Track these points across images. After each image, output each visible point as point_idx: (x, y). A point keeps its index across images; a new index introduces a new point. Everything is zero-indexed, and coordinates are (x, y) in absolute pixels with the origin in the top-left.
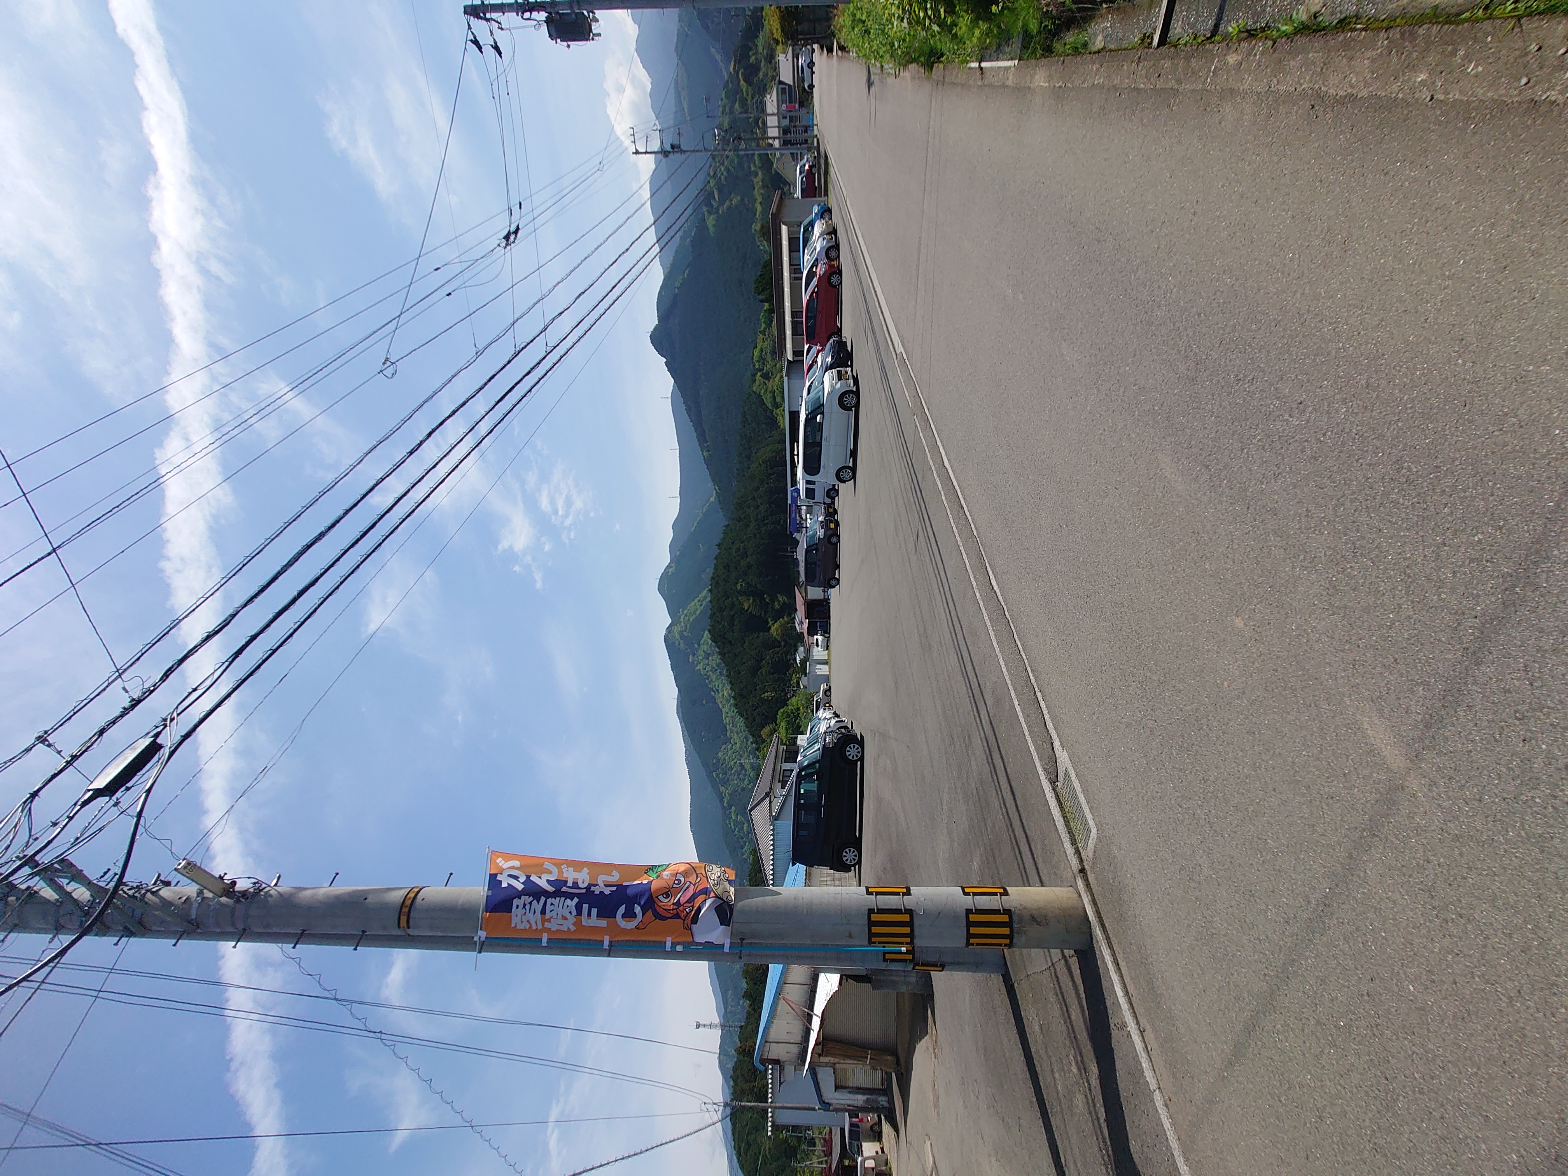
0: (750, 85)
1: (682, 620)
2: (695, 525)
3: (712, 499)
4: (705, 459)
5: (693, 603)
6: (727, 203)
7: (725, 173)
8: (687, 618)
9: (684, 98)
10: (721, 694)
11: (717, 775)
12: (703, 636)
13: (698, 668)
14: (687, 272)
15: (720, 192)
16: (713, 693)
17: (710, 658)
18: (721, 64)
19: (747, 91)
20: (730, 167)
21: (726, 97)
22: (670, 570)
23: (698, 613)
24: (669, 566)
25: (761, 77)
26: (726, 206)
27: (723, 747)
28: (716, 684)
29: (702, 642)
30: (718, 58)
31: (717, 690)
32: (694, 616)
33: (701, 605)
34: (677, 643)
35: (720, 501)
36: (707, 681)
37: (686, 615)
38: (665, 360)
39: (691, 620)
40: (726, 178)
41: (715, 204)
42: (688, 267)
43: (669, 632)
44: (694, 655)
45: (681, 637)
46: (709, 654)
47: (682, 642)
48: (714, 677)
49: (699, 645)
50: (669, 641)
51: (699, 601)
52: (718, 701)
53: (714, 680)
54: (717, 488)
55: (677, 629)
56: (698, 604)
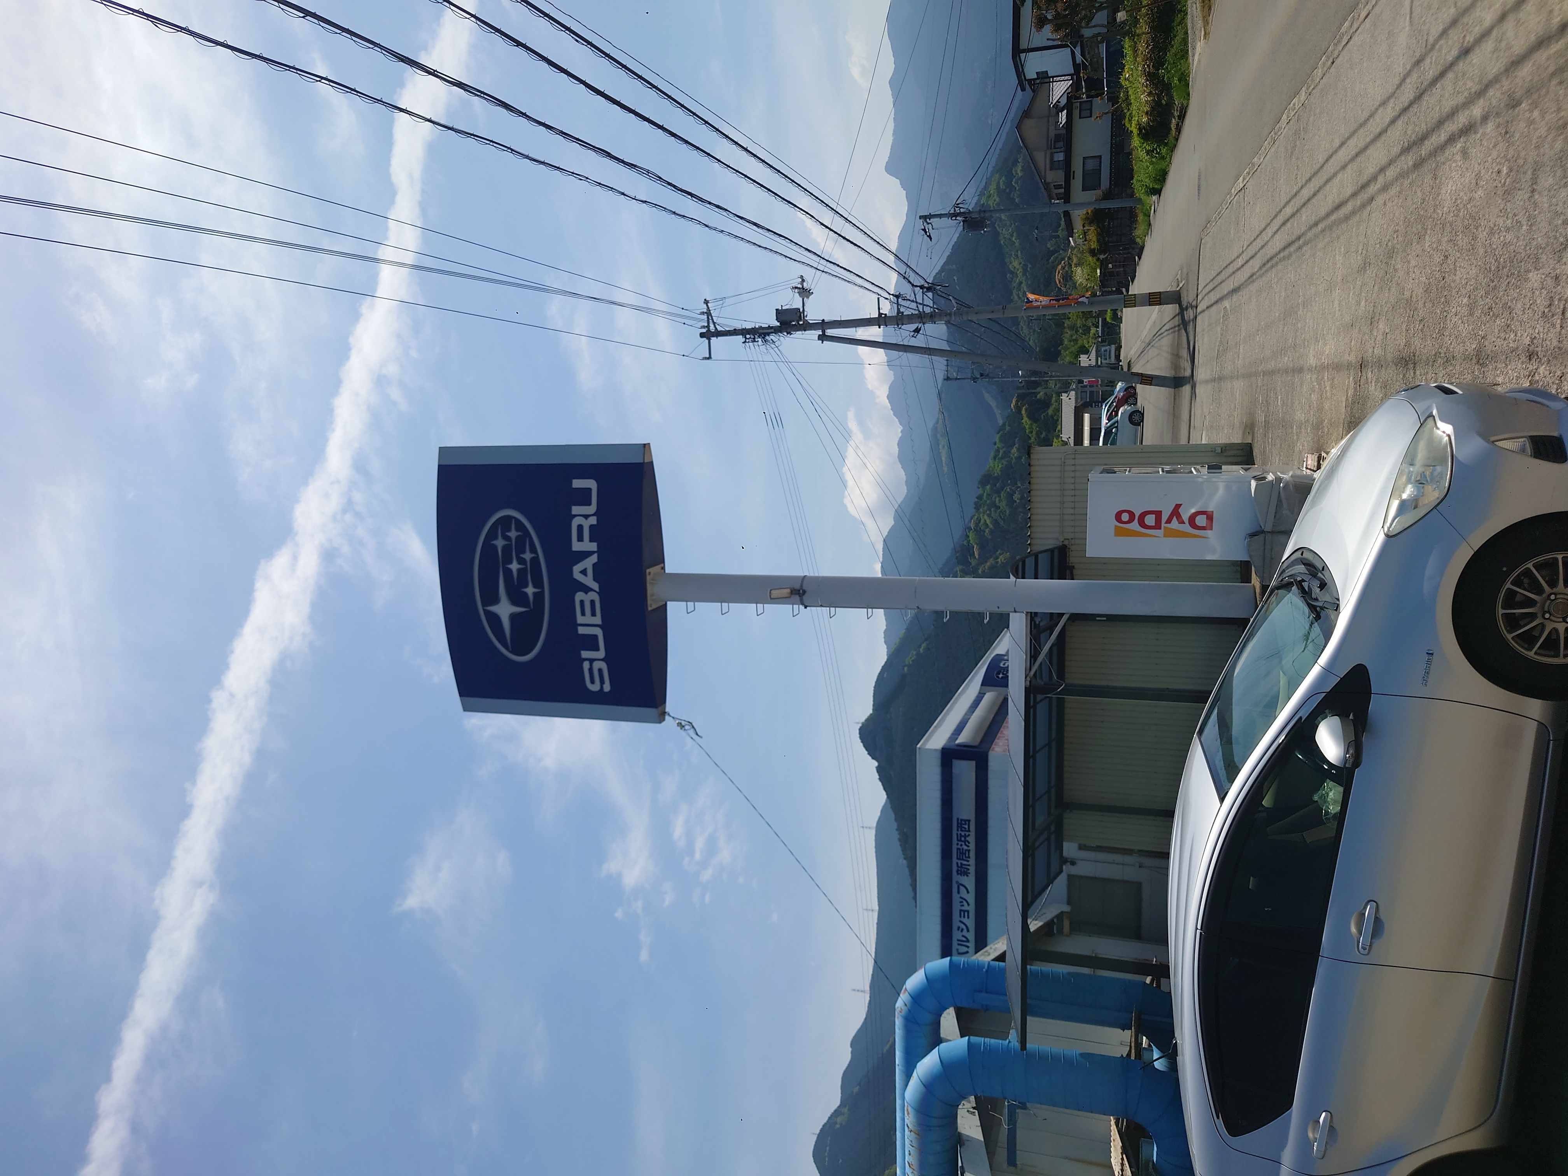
0: (1035, 422)
6: (991, 561)
7: (991, 526)
9: (943, 447)
14: (924, 645)
15: (982, 547)
18: (995, 410)
19: (1031, 428)
20: (1000, 520)
21: (1001, 441)
22: (839, 1120)
24: (837, 1113)
25: (1050, 414)
26: (988, 564)
30: (993, 404)
38: (876, 764)
40: (992, 532)
41: (974, 562)
42: (926, 639)
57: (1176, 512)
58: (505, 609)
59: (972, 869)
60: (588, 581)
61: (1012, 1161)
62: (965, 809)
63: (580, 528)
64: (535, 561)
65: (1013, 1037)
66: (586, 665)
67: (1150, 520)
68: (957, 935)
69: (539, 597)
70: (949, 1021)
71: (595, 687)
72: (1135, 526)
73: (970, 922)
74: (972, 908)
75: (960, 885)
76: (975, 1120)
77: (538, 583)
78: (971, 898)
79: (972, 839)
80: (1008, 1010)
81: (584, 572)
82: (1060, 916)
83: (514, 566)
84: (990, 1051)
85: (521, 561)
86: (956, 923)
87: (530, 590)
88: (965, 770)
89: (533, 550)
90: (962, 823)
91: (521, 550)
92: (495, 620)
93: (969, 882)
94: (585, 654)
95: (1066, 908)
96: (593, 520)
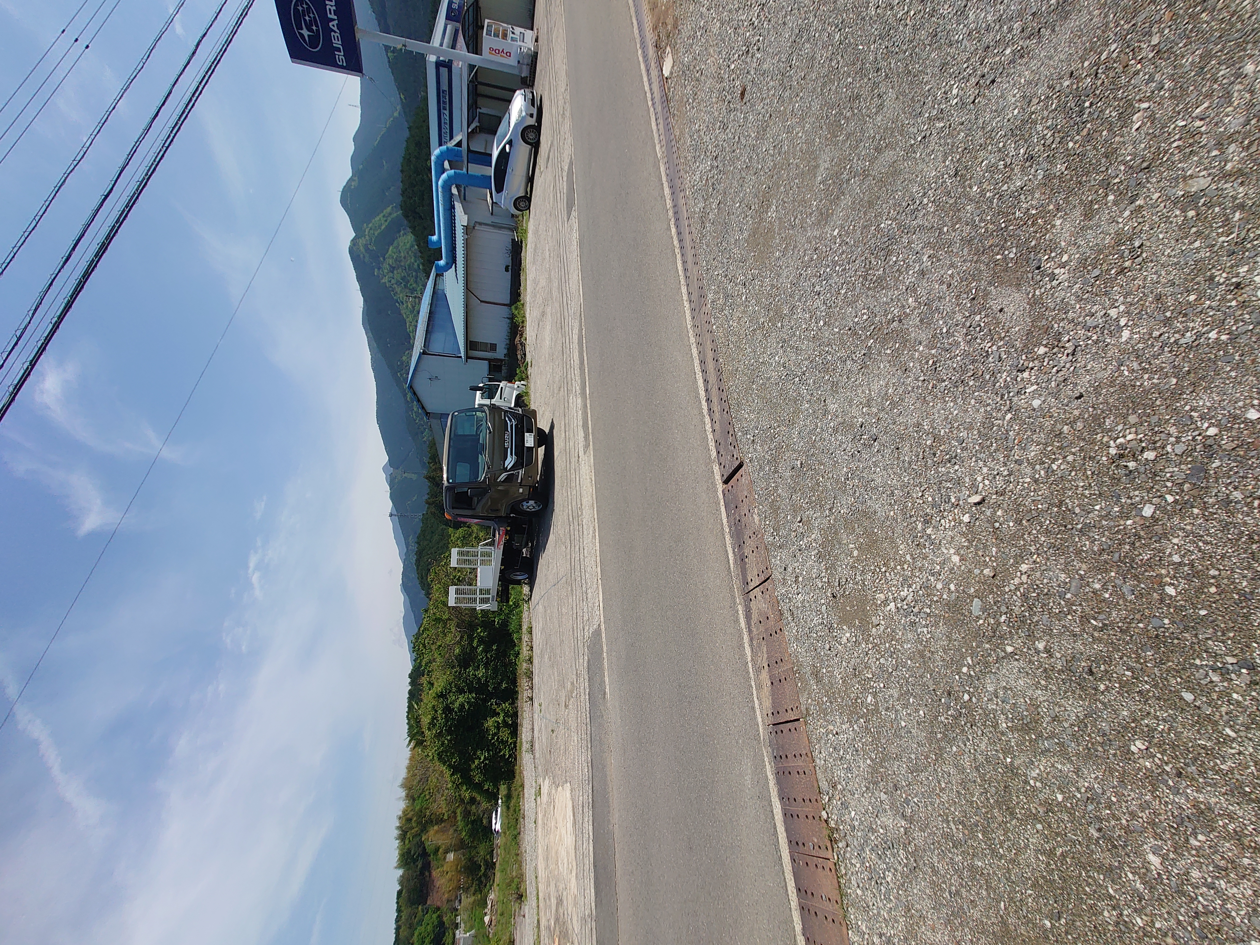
1: (367, 233)
2: (378, 139)
3: (396, 114)
4: (389, 62)
5: (377, 219)
8: (372, 232)
10: (405, 306)
11: (401, 375)
12: (388, 251)
13: (383, 281)
16: (397, 304)
17: (395, 272)
23: (383, 227)
24: (351, 180)
27: (407, 352)
28: (401, 295)
29: (387, 256)
31: (402, 303)
32: (379, 231)
33: (386, 221)
34: (362, 256)
35: (405, 112)
36: (392, 293)
37: (371, 229)
39: (376, 234)
43: (354, 245)
44: (379, 269)
45: (366, 250)
46: (394, 268)
47: (367, 255)
48: (398, 290)
49: (384, 259)
50: (353, 252)
51: (384, 216)
52: (403, 312)
53: (399, 292)
54: (402, 97)
55: (361, 242)
56: (383, 220)
57: (503, 51)
58: (305, 32)
59: (448, 108)
60: (335, 29)
61: (465, 199)
62: (444, 86)
63: (330, 10)
64: (315, 18)
65: (465, 170)
66: (337, 56)
67: (497, 51)
68: (443, 131)
69: (318, 31)
70: (446, 164)
71: (341, 64)
72: (494, 52)
73: (448, 127)
74: (448, 122)
75: (444, 113)
76: (456, 189)
77: (317, 26)
78: (448, 118)
79: (447, 97)
80: (463, 161)
81: (333, 26)
82: (476, 127)
83: (307, 18)
84: (460, 174)
85: (309, 17)
86: (443, 127)
87: (314, 28)
88: (444, 71)
89: (313, 14)
90: (443, 91)
91: (309, 13)
92: (302, 36)
93: (447, 112)
94: (336, 53)
95: (478, 124)
96: (334, 8)
